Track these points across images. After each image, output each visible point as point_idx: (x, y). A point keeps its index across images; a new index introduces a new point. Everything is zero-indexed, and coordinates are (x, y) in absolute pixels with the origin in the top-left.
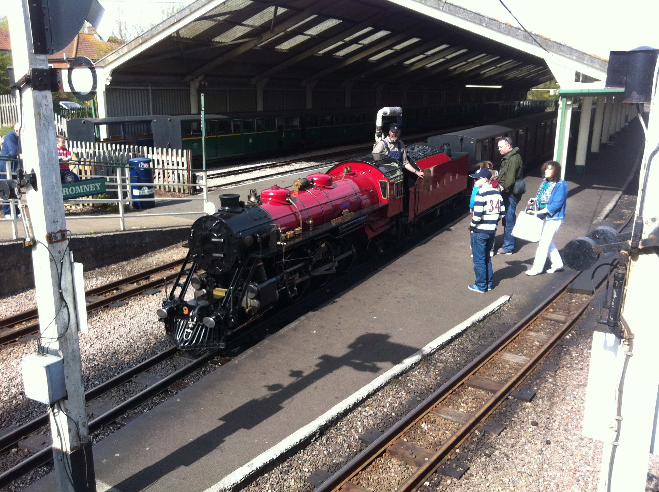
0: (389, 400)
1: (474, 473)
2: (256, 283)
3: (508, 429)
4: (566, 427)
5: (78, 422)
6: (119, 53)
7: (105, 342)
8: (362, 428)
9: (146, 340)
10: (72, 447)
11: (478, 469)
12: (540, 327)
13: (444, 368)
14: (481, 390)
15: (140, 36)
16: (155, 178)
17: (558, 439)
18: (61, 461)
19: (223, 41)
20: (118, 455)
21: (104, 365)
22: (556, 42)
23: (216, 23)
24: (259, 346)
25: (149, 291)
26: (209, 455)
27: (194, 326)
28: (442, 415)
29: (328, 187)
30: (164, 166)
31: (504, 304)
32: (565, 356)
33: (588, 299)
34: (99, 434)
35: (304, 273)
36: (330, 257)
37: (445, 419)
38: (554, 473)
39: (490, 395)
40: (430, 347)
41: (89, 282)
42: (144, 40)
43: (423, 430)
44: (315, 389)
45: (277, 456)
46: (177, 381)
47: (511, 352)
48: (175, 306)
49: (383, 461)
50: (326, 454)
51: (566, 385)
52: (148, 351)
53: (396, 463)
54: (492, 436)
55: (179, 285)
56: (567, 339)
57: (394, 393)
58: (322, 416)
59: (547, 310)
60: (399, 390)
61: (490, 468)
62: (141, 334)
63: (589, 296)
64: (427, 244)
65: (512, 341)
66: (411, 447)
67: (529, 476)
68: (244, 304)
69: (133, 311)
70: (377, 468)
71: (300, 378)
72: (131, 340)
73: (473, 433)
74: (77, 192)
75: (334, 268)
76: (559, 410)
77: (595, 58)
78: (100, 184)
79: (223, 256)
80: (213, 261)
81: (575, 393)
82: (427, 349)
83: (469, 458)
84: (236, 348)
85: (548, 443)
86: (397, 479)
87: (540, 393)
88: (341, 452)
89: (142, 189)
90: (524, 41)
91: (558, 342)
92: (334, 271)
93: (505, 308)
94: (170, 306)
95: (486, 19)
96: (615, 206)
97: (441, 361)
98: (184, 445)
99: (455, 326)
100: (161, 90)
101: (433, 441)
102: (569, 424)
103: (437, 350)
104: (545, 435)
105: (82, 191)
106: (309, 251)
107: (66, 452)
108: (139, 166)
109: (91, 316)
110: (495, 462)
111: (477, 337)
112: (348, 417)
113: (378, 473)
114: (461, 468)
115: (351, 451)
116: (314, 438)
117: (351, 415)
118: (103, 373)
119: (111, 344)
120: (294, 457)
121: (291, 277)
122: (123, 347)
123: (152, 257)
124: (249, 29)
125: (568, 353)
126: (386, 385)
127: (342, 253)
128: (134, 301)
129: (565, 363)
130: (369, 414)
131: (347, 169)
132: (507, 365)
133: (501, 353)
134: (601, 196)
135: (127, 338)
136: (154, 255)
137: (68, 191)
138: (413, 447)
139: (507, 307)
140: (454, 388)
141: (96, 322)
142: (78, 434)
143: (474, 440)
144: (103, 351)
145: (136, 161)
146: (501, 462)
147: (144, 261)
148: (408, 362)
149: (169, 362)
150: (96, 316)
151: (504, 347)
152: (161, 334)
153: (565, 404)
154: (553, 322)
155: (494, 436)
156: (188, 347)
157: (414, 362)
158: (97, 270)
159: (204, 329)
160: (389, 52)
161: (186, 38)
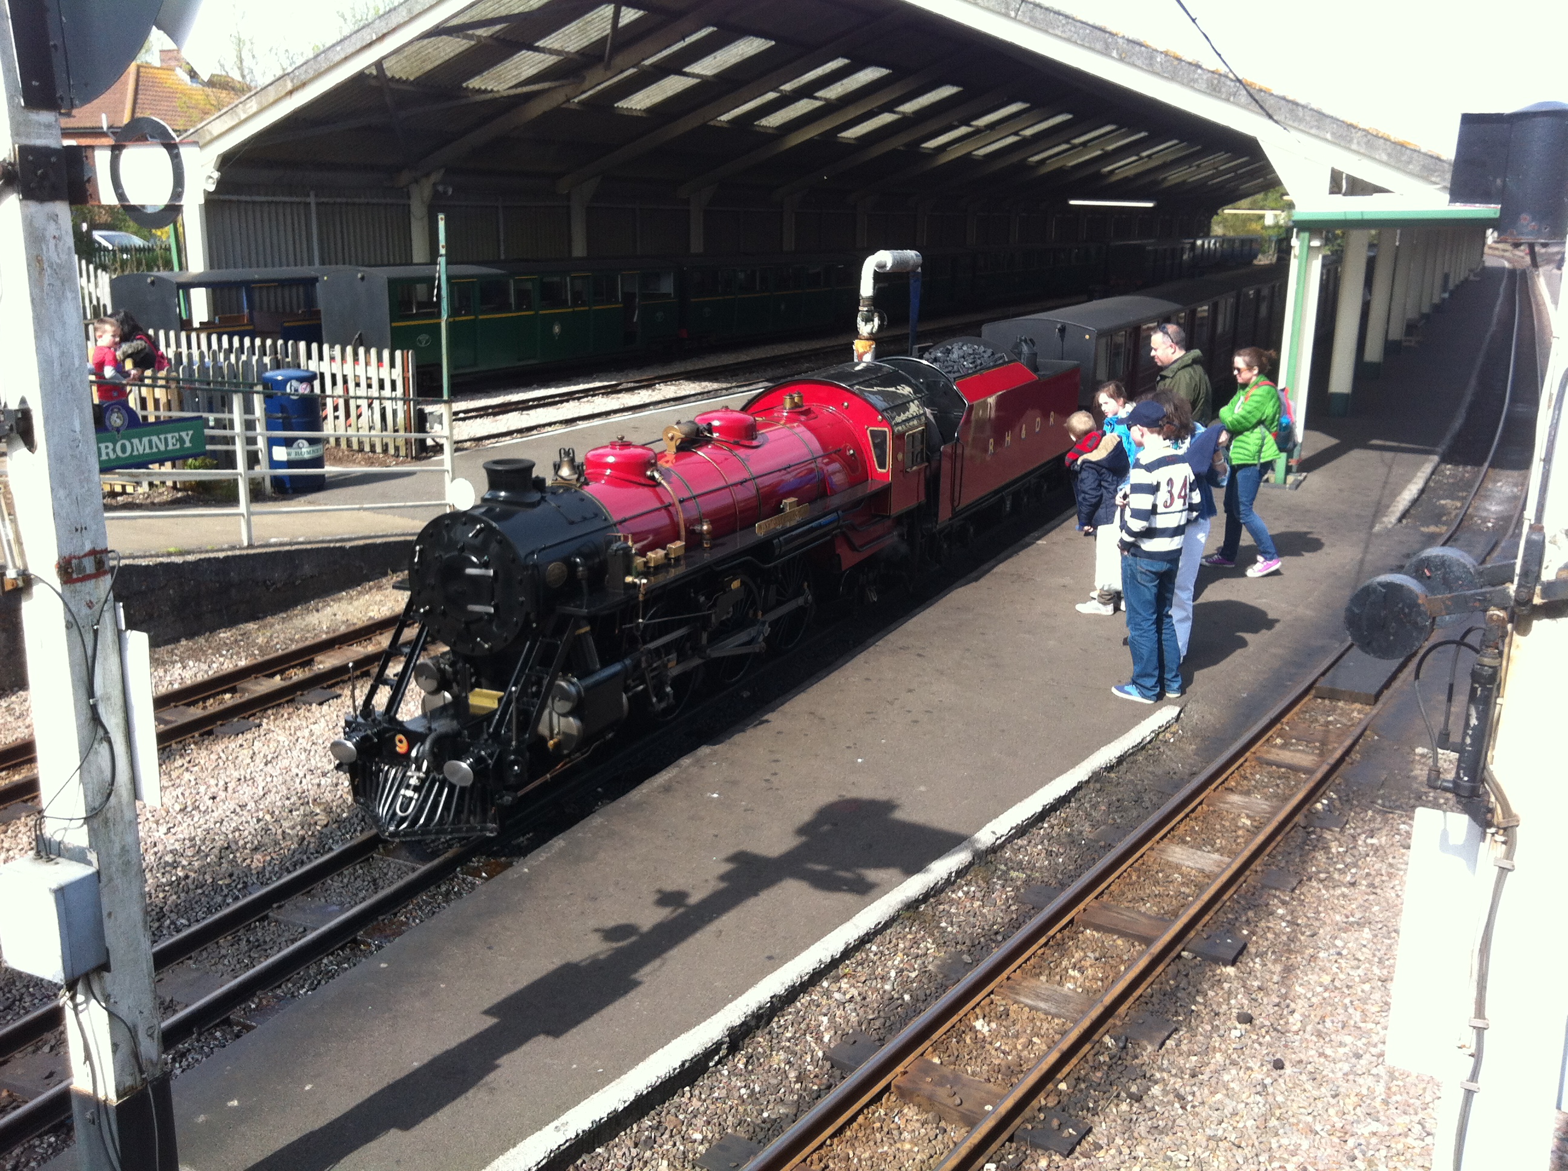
0: (896, 962)
1: (1103, 1142)
2: (573, 676)
3: (1181, 1033)
4: (1320, 1027)
5: (135, 1026)
6: (237, 115)
7: (202, 821)
8: (832, 1032)
9: (305, 815)
10: (121, 1088)
11: (1112, 1131)
12: (1253, 783)
13: (1026, 882)
14: (1115, 937)
15: (288, 74)
16: (326, 417)
17: (1302, 1056)
18: (94, 1123)
19: (489, 88)
20: (235, 1103)
21: (201, 878)
22: (1284, 99)
23: (473, 43)
24: (580, 832)
25: (310, 695)
26: (460, 1103)
27: (422, 781)
28: (1022, 999)
29: (747, 443)
30: (347, 390)
31: (1167, 727)
32: (1313, 854)
33: (1366, 714)
34: (189, 1050)
35: (690, 652)
36: (751, 612)
37: (1031, 1008)
38: (1295, 1138)
39: (1138, 948)
40: (994, 833)
41: (165, 672)
42: (297, 82)
43: (980, 1036)
44: (718, 937)
45: (627, 1104)
46: (380, 918)
47: (1184, 842)
48: (375, 734)
49: (883, 1113)
50: (745, 1097)
51: (1317, 924)
52: (309, 843)
53: (915, 1117)
54: (1145, 1050)
55: (385, 682)
56: (1317, 811)
57: (907, 944)
58: (735, 1002)
59: (1268, 740)
60: (919, 936)
61: (1142, 1129)
62: (292, 801)
63: (1368, 707)
64: (983, 581)
65: (1187, 816)
66: (951, 1077)
67: (1235, 1148)
68: (543, 729)
69: (273, 745)
70: (868, 1131)
71: (681, 910)
72: (268, 817)
73: (1100, 1041)
74: (135, 453)
75: (761, 638)
76: (1301, 985)
77: (1376, 136)
78: (191, 433)
79: (492, 610)
80: (467, 624)
81: (1339, 943)
82: (985, 837)
83: (1091, 1105)
84: (524, 835)
85: (1279, 1065)
86: (919, 1157)
87: (1257, 943)
88: (783, 1090)
89: (295, 445)
90: (1210, 94)
91: (1296, 819)
92: (760, 646)
93: (1168, 735)
94: (362, 734)
95: (1120, 41)
96: (1422, 492)
97: (1020, 867)
98: (398, 1078)
99: (1051, 779)
100: (341, 204)
101: (1003, 1063)
102: (1327, 1020)
103: (1010, 839)
104: (1270, 1045)
105: (147, 451)
106: (702, 599)
107: (105, 1101)
108: (288, 390)
109: (168, 757)
110: (1153, 1114)
111: (1103, 808)
112: (798, 1004)
113: (871, 1143)
114: (1071, 1130)
115: (805, 1090)
116: (717, 1058)
117: (805, 999)
118: (197, 898)
119: (218, 825)
120: (667, 1104)
121: (659, 663)
122: (246, 833)
123: (318, 611)
124: (551, 60)
125: (1320, 845)
126: (888, 924)
127: (780, 603)
128: (275, 719)
129: (1314, 869)
130: (848, 996)
131: (792, 399)
132: (1176, 875)
133: (1162, 845)
134: (1390, 467)
135: (257, 811)
136: (324, 607)
137: (114, 450)
138: (956, 1080)
139: (1174, 734)
140: (1051, 933)
141: (181, 771)
142: (136, 1055)
143: (1102, 1059)
144: (198, 843)
145: (280, 378)
146: (1166, 1114)
147: (298, 622)
148: (942, 868)
149: (360, 871)
150: (182, 756)
151: (1169, 832)
152: (341, 801)
153: (1317, 970)
154: (1283, 770)
155: (1150, 1048)
156: (406, 833)
157: (954, 869)
158: (184, 642)
159: (446, 790)
160: (887, 118)
161: (399, 80)
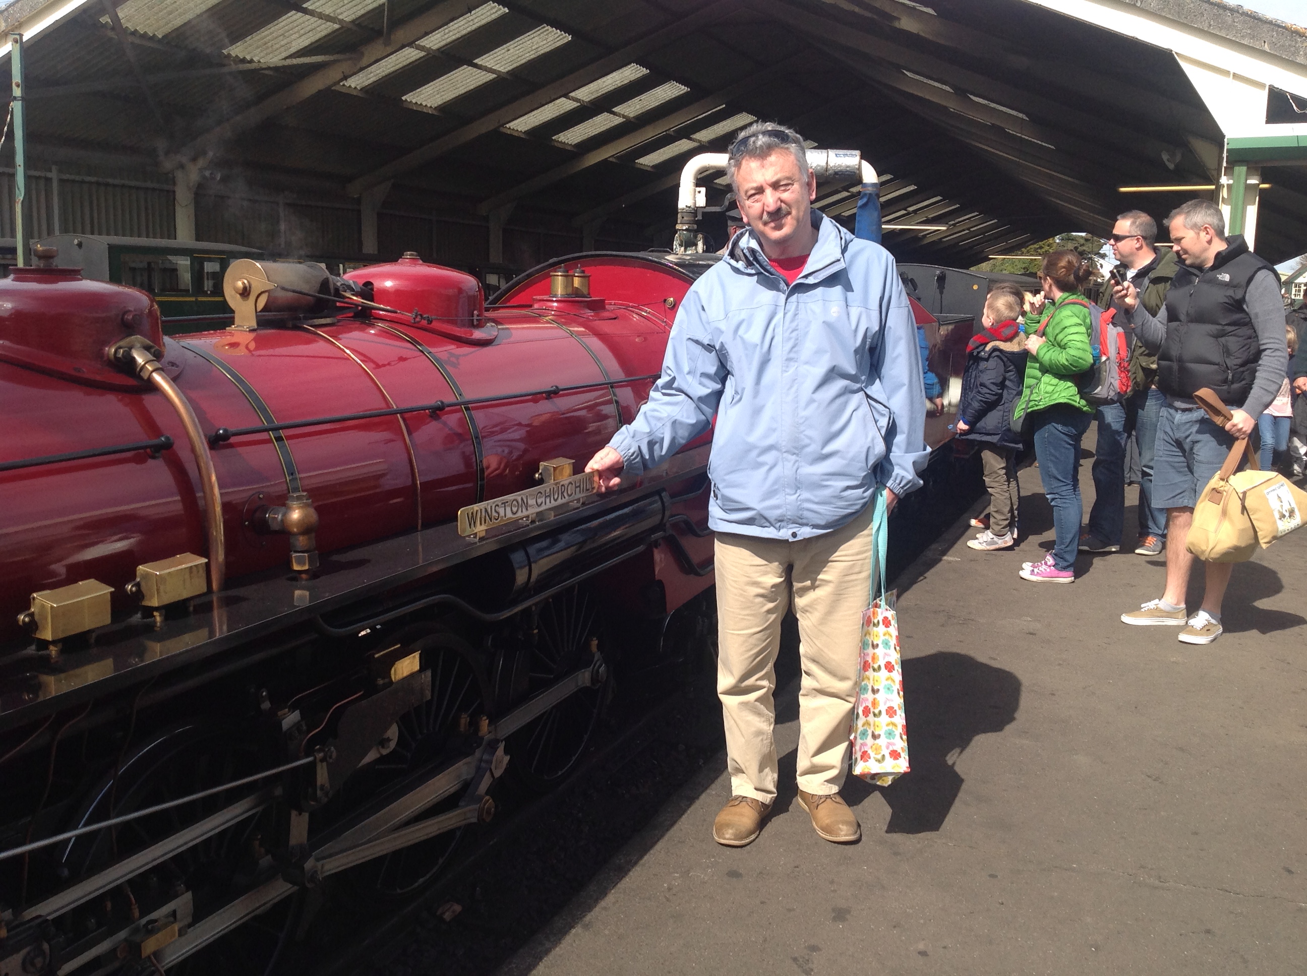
19: (255, 58)
29: (457, 331)
75: (485, 784)
92: (480, 806)
100: (90, 183)
124: (327, 28)
131: (569, 281)
161: (144, 36)
